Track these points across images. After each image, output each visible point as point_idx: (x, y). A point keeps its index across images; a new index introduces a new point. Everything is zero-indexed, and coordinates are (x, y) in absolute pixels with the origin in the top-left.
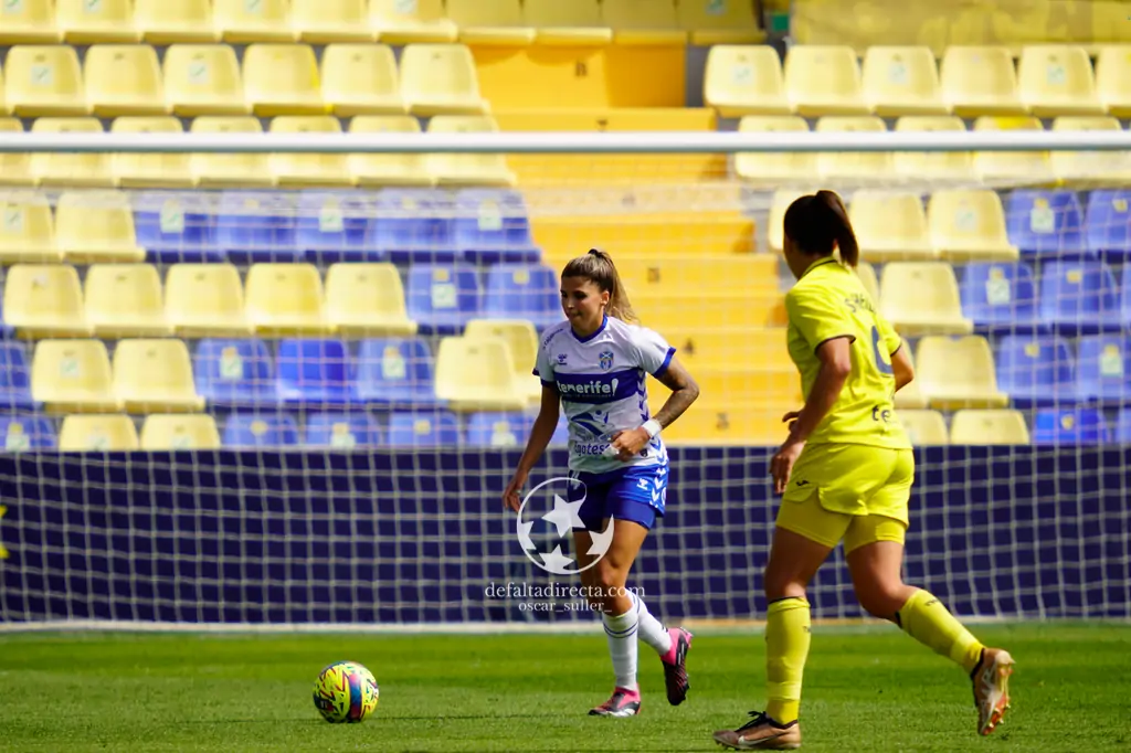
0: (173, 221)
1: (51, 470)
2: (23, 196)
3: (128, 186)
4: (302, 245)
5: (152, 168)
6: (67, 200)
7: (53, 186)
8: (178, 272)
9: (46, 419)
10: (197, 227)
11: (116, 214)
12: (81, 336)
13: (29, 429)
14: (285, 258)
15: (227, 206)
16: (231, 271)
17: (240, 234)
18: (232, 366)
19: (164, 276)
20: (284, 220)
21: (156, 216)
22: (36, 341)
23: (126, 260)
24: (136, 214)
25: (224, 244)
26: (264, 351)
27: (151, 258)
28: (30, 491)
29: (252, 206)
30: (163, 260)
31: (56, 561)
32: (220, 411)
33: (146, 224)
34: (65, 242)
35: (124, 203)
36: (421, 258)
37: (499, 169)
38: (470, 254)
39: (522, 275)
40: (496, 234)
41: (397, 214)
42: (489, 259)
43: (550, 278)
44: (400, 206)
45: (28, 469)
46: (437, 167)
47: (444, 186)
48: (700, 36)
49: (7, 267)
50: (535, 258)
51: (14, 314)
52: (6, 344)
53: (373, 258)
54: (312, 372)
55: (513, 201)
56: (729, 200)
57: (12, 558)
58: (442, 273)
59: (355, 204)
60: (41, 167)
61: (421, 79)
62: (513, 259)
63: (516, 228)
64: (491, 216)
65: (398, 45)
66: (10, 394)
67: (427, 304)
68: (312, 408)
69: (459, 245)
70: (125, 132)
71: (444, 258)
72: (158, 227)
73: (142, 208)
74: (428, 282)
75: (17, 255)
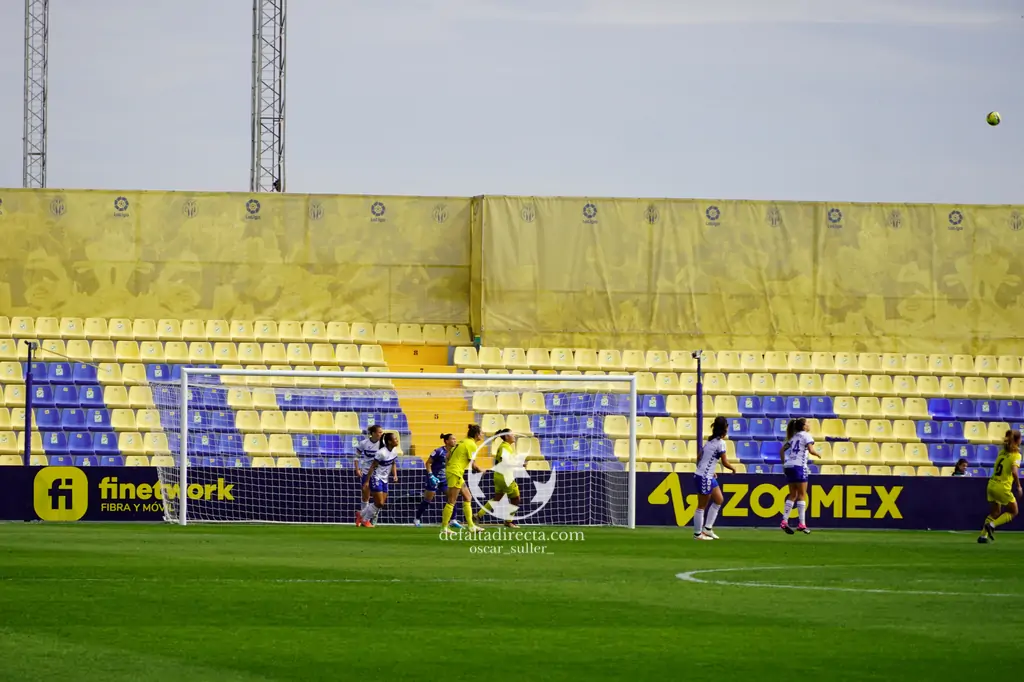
0: (288, 397)
1: (248, 474)
2: (241, 389)
3: (274, 386)
4: (328, 405)
5: (282, 381)
6: (256, 390)
7: (251, 386)
8: (289, 413)
9: (246, 457)
10: (296, 400)
11: (270, 395)
12: (259, 433)
13: (242, 461)
14: (322, 410)
15: (304, 393)
16: (305, 412)
17: (308, 402)
18: (305, 443)
19: (285, 415)
20: (323, 398)
21: (283, 396)
22: (245, 433)
23: (273, 409)
24: (277, 395)
25: (303, 405)
26: (315, 438)
27: (281, 409)
28: (242, 480)
29: (313, 393)
30: (286, 409)
31: (249, 502)
32: (300, 456)
33: (280, 398)
34: (256, 403)
35: (273, 392)
36: (364, 410)
37: (389, 383)
38: (379, 409)
39: (395, 416)
40: (387, 403)
41: (357, 397)
42: (385, 411)
43: (404, 417)
44: (358, 394)
45: (241, 473)
46: (370, 382)
47: (372, 388)
48: (453, 343)
49: (237, 410)
50: (399, 411)
51: (238, 425)
52: (235, 434)
53: (349, 410)
54: (329, 445)
55: (393, 393)
56: (459, 394)
57: (236, 500)
58: (371, 415)
59: (344, 393)
60: (248, 380)
61: (366, 355)
62: (392, 411)
63: (394, 401)
64: (386, 398)
65: (359, 344)
66: (236, 450)
67: (365, 424)
68: (329, 456)
69: (376, 406)
70: (274, 370)
71: (371, 410)
72: (284, 399)
73: (279, 393)
74: (366, 417)
75: (239, 407)
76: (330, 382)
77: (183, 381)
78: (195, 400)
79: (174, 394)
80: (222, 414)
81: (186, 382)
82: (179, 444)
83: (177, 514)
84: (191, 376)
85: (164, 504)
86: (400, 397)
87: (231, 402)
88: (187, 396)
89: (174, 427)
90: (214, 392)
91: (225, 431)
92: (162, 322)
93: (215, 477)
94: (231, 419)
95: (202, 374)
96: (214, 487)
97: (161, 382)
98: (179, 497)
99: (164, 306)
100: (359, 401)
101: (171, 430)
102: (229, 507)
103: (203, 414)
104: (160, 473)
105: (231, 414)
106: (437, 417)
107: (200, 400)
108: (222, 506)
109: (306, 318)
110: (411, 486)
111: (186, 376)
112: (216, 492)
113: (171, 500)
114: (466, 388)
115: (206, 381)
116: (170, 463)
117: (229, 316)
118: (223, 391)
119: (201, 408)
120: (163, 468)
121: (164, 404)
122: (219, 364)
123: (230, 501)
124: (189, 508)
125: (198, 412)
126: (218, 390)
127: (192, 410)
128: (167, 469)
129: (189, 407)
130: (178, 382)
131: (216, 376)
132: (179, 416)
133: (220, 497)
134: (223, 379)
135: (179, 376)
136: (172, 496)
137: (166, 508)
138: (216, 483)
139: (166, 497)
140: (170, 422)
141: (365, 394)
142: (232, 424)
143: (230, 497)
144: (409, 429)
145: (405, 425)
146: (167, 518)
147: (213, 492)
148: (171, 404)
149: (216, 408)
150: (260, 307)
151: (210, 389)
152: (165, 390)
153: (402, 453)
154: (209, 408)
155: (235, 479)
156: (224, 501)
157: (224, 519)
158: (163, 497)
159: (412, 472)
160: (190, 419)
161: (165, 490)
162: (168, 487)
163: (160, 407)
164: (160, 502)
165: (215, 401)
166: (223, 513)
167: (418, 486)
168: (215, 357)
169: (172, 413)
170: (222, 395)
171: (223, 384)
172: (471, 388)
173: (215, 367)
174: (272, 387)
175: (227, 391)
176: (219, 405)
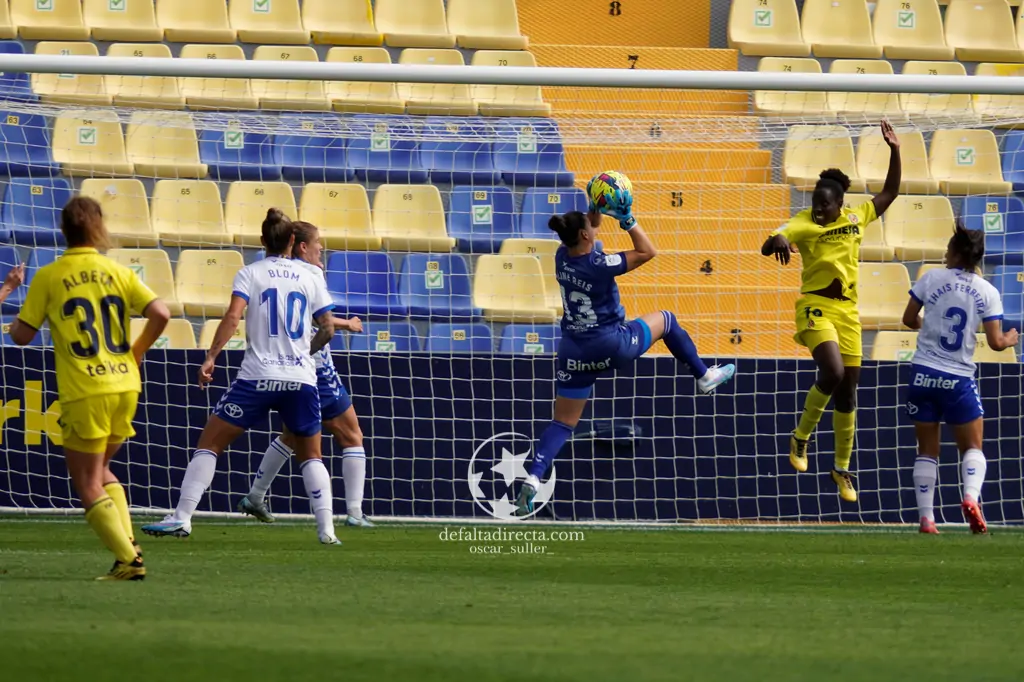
0: (234, 136)
2: (94, 114)
3: (192, 107)
4: (352, 165)
5: (215, 91)
6: (137, 117)
7: (124, 106)
8: (236, 186)
10: (256, 145)
11: (179, 132)
12: (146, 245)
14: (335, 177)
15: (282, 128)
16: (285, 187)
17: (296, 154)
19: (224, 192)
20: (338, 142)
21: (220, 135)
23: (189, 176)
24: (198, 132)
25: (280, 163)
27: (213, 174)
29: (308, 128)
30: (227, 175)
33: (209, 142)
34: (134, 156)
35: (189, 123)
36: (462, 179)
37: (535, 99)
38: (507, 178)
39: (555, 197)
40: (527, 158)
41: (441, 140)
42: (524, 181)
43: (582, 199)
44: (443, 131)
46: (479, 96)
47: (485, 113)
50: (565, 181)
53: (416, 179)
54: (356, 286)
55: (546, 129)
56: (740, 134)
58: (481, 193)
59: (403, 130)
60: (113, 87)
61: (466, 14)
62: (545, 182)
63: (551, 154)
64: (527, 142)
67: (465, 222)
69: (498, 168)
70: (193, 57)
71: (483, 180)
72: (221, 145)
73: (206, 127)
74: (468, 202)
75: (87, 167)
76: (360, 94)
80: (37, 189)
86: (566, 141)
87: (63, 152)
90: (13, 122)
91: (45, 240)
93: (16, 379)
96: (12, 408)
100: (447, 152)
106: (677, 200)
108: (38, 464)
110: (603, 409)
112: (18, 422)
114: (763, 114)
118: (38, 120)
122: (26, 41)
126: (24, 118)
131: (18, 77)
133: (31, 437)
134: (40, 85)
138: (20, 396)
141: (467, 131)
147: (14, 422)
149: (19, 171)
151: (3, 115)
156: (41, 448)
157: (44, 504)
165: (15, 150)
166: (39, 485)
168: (18, 20)
170: (38, 133)
171: (40, 99)
172: (781, 114)
173: (14, 49)
174: (188, 109)
175: (52, 121)
176: (29, 162)
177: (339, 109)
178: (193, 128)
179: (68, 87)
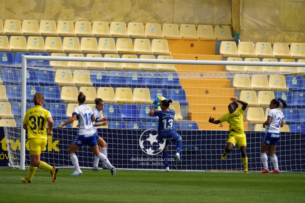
0: (99, 76)
1: (70, 133)
2: (65, 71)
3: (89, 69)
4: (128, 83)
5: (95, 65)
6: (76, 72)
7: (72, 69)
8: (100, 88)
10: (104, 78)
11: (86, 75)
14: (124, 86)
15: (111, 74)
16: (112, 88)
17: (114, 80)
18: (111, 110)
19: (97, 90)
20: (125, 78)
21: (96, 76)
22: (68, 103)
23: (88, 86)
25: (110, 83)
26: (119, 107)
27: (94, 85)
28: (65, 137)
29: (117, 74)
30: (97, 86)
33: (93, 78)
34: (75, 81)
35: (88, 73)
36: (155, 87)
37: (173, 67)
38: (166, 87)
39: (177, 91)
40: (171, 82)
42: (170, 87)
43: (184, 92)
44: (150, 75)
45: (65, 132)
46: (159, 67)
47: (160, 71)
48: (220, 38)
49: (62, 86)
50: (180, 87)
51: (63, 97)
52: (61, 104)
53: (144, 87)
54: (129, 113)
55: (176, 75)
56: (222, 76)
57: (61, 152)
58: (159, 90)
59: (140, 75)
60: (70, 64)
61: (156, 47)
62: (175, 87)
63: (176, 81)
64: (171, 78)
65: (151, 39)
66: (61, 115)
67: (155, 97)
68: (129, 120)
69: (164, 84)
70: (89, 57)
71: (160, 87)
72: (96, 78)
73: (92, 74)
74: (156, 92)
75: (64, 84)
76: (130, 66)
77: (23, 65)
78: (31, 78)
79: (17, 73)
80: (51, 89)
81: (26, 66)
82: (20, 111)
83: (18, 161)
84: (29, 61)
85: (9, 154)
86: (180, 78)
87: (58, 80)
88: (26, 75)
89: (16, 98)
90: (45, 73)
91: (53, 101)
92: (8, 22)
94: (58, 93)
95: (37, 60)
97: (7, 65)
98: (20, 149)
99: (9, 10)
100: (151, 80)
101: (14, 100)
102: (56, 156)
103: (37, 89)
104: (6, 132)
105: (57, 88)
106: (207, 92)
107: (36, 78)
108: (51, 156)
109: (112, 20)
110: (189, 143)
111: (25, 62)
113: (14, 151)
114: (228, 71)
115: (41, 65)
116: (13, 124)
117: (56, 18)
118: (52, 72)
119: (36, 84)
120: (8, 128)
121: (10, 81)
122: (49, 53)
123: (57, 152)
124: (27, 157)
125: (33, 87)
126: (48, 71)
127: (30, 86)
128: (11, 129)
129: (28, 84)
130: (20, 65)
131: (47, 62)
132: (20, 90)
133: (50, 149)
134: (52, 64)
135: (20, 61)
136: (14, 149)
137: (10, 157)
139: (11, 149)
140: (13, 94)
141: (156, 75)
142: (58, 96)
143: (57, 149)
144: (187, 101)
145: (184, 98)
146: (11, 164)
148: (14, 81)
149: (47, 85)
150: (78, 10)
151: (43, 71)
152: (9, 72)
153: (182, 118)
154: (42, 84)
155: (60, 137)
156: (52, 152)
158: (8, 149)
159: (189, 132)
160: (28, 93)
161: (10, 144)
162: (11, 141)
163: (6, 84)
164: (6, 152)
165: (46, 79)
167: (194, 143)
168: (47, 48)
169: (15, 88)
170: (51, 75)
171: (52, 67)
172: (232, 71)
173: (46, 55)
174: (88, 70)
175: (55, 72)
176: (49, 82)
177: (125, 70)
178: (89, 74)
179: (59, 64)
